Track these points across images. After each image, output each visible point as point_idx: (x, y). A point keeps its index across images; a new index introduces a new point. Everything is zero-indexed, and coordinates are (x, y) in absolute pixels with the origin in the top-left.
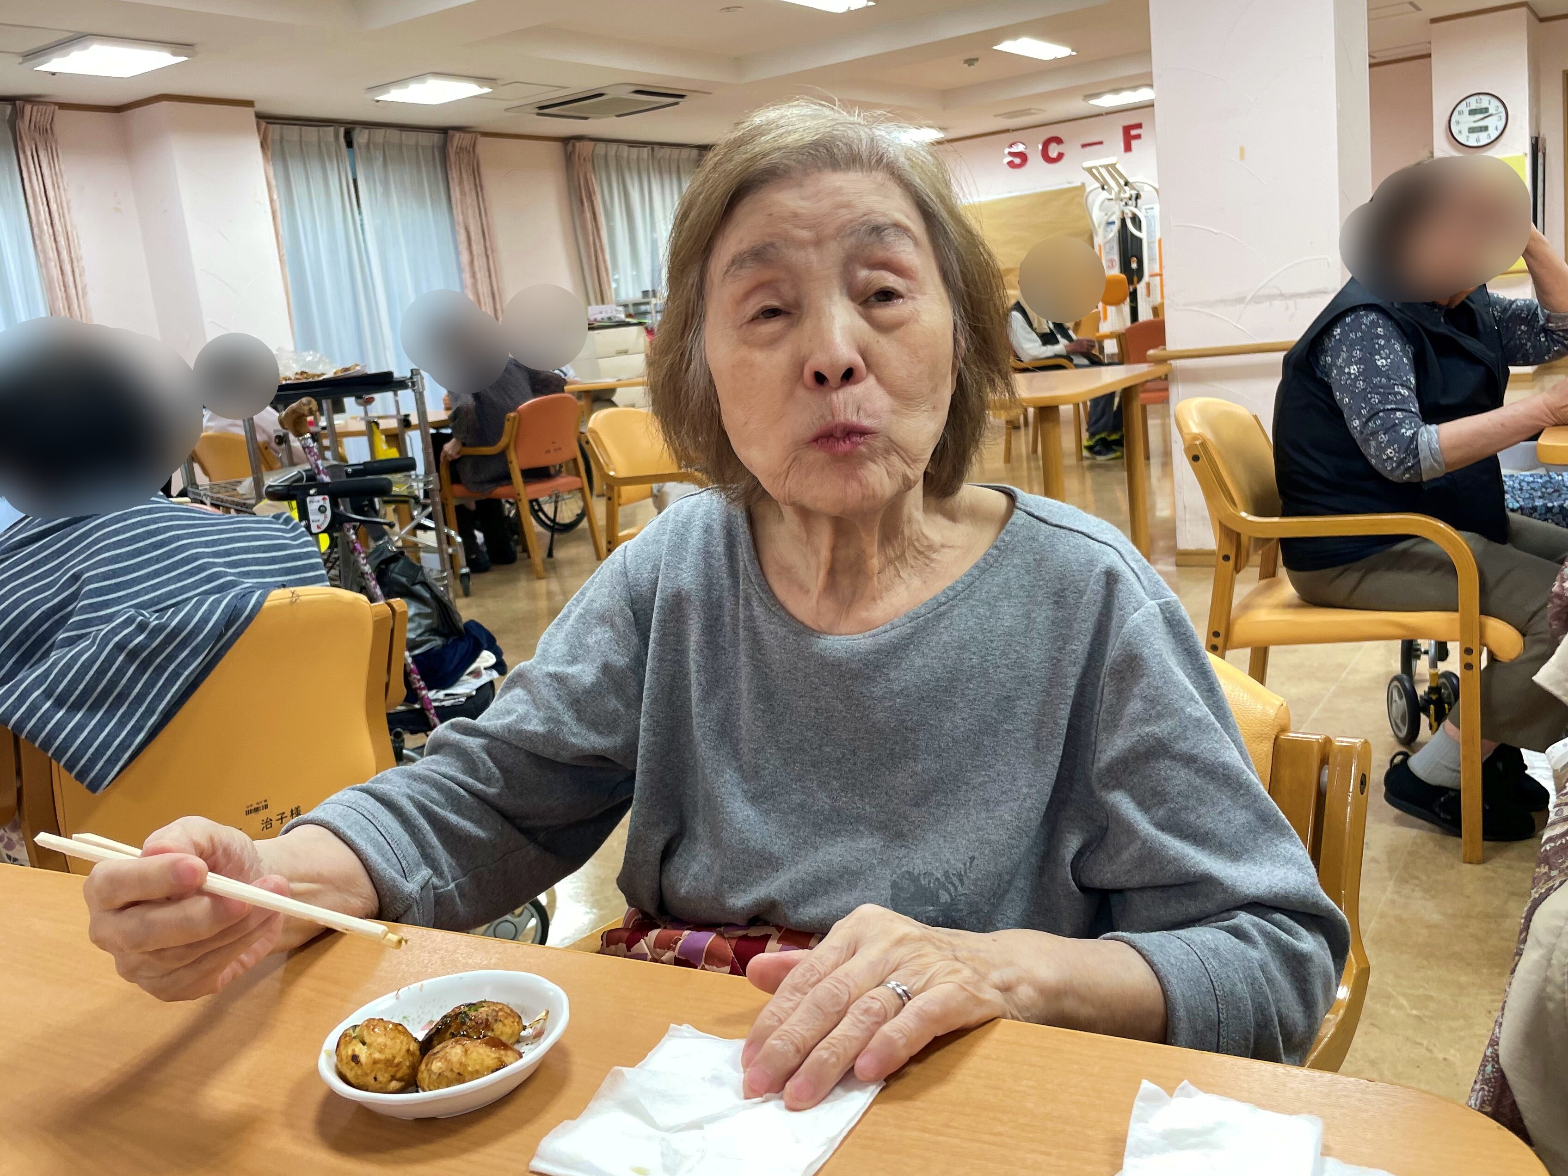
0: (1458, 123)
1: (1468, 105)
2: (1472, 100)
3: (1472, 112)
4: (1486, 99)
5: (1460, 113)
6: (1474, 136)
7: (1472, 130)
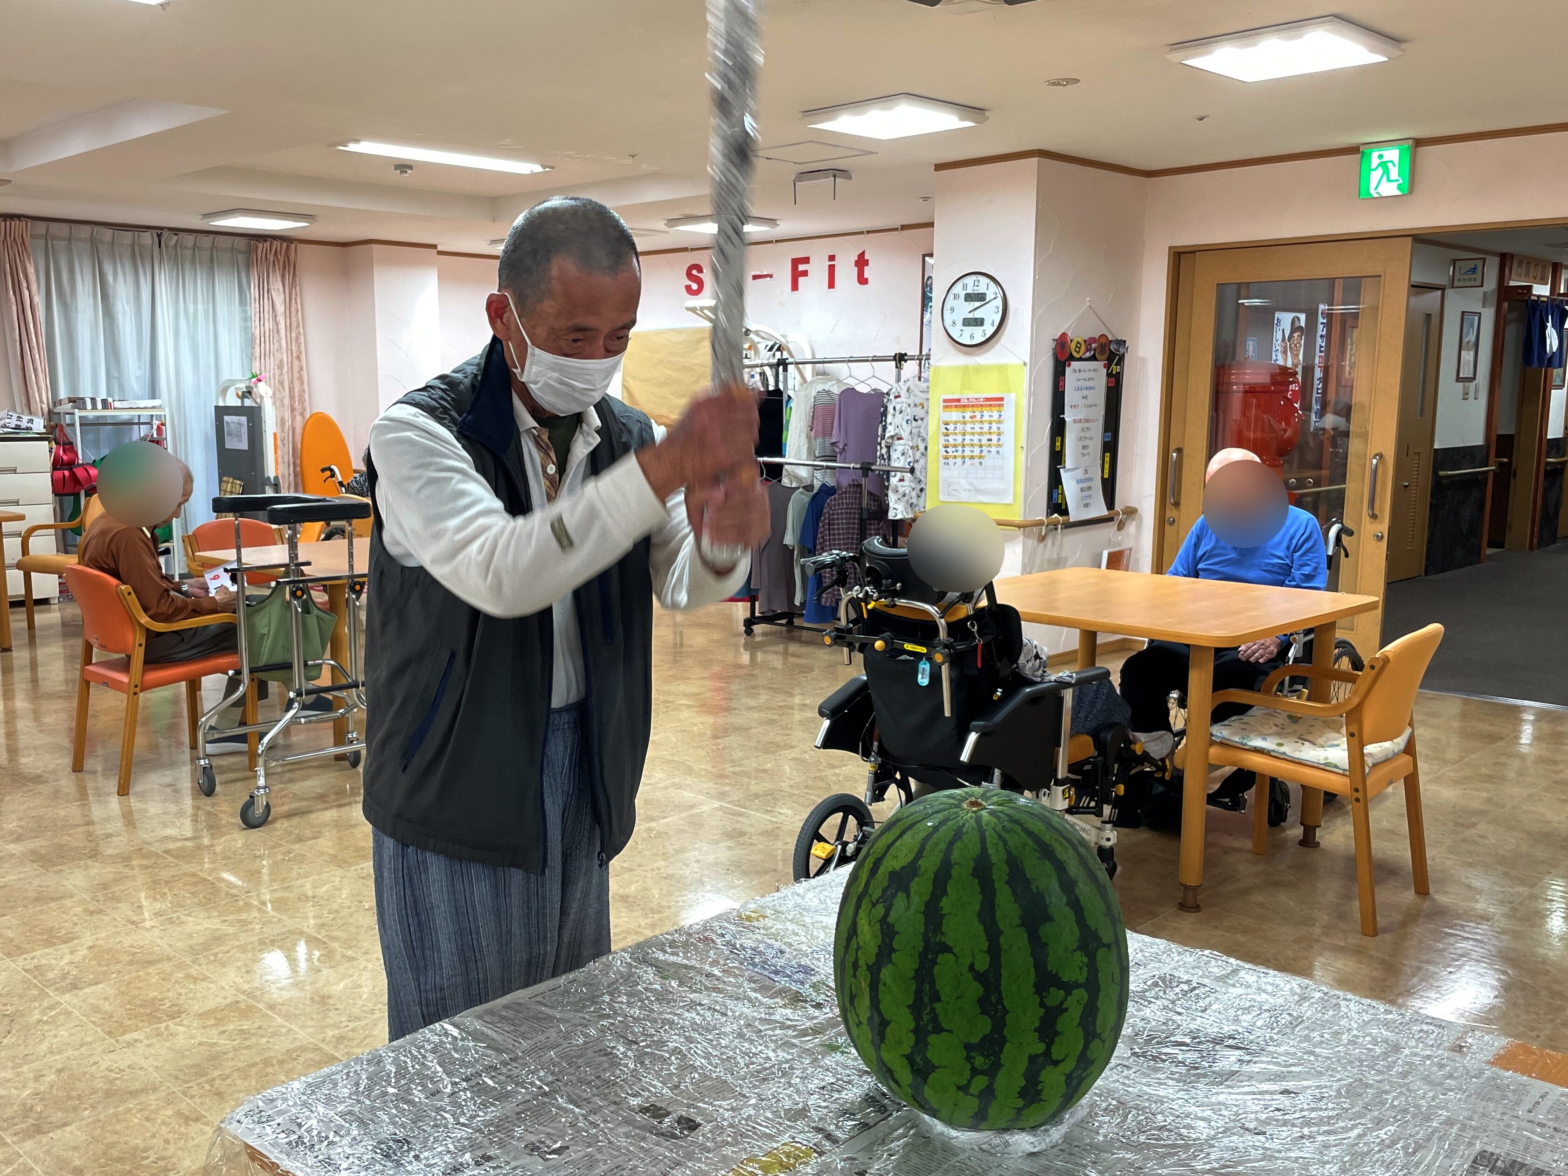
0: (952, 309)
1: (965, 287)
2: (970, 280)
3: (969, 297)
4: (984, 280)
5: (956, 297)
6: (968, 330)
7: (967, 322)
